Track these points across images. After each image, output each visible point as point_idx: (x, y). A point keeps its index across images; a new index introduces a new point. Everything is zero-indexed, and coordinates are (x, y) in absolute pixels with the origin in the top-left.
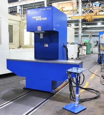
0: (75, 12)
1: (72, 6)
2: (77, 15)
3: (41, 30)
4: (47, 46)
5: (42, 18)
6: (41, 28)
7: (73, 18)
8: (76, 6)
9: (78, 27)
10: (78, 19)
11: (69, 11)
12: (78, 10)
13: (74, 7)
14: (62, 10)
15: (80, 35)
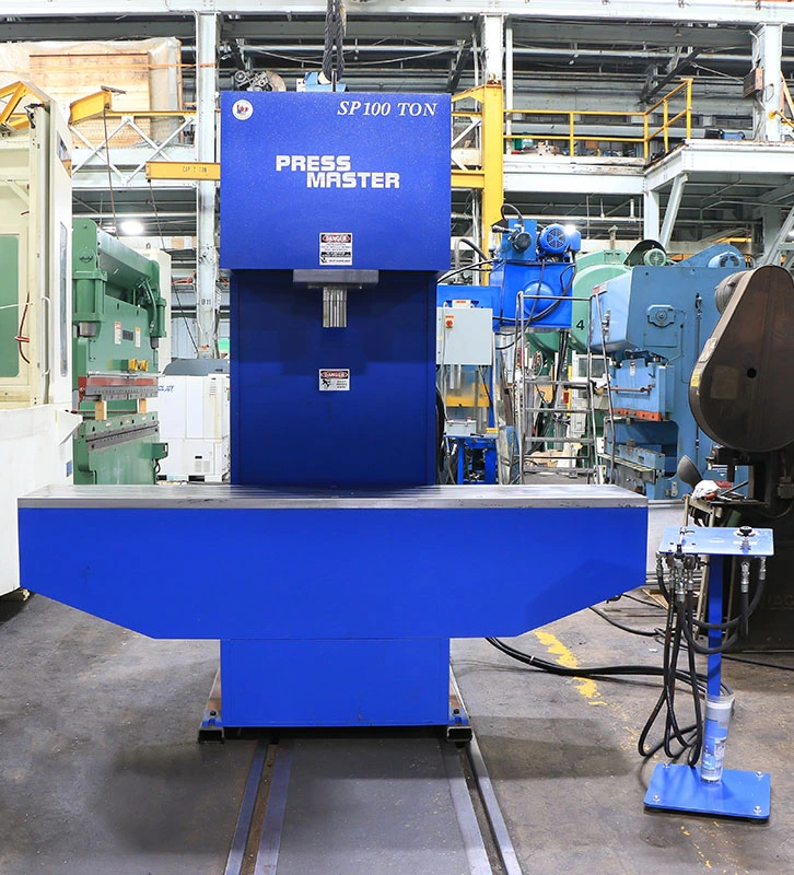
0: (171, 132)
1: (145, 87)
2: (181, 154)
3: (348, 261)
4: (337, 382)
5: (364, 175)
6: (349, 247)
7: (155, 170)
8: (173, 90)
9: (186, 243)
10: (191, 183)
11: (125, 118)
12: (188, 117)
13: (160, 93)
14: (107, 106)
15: (207, 307)
